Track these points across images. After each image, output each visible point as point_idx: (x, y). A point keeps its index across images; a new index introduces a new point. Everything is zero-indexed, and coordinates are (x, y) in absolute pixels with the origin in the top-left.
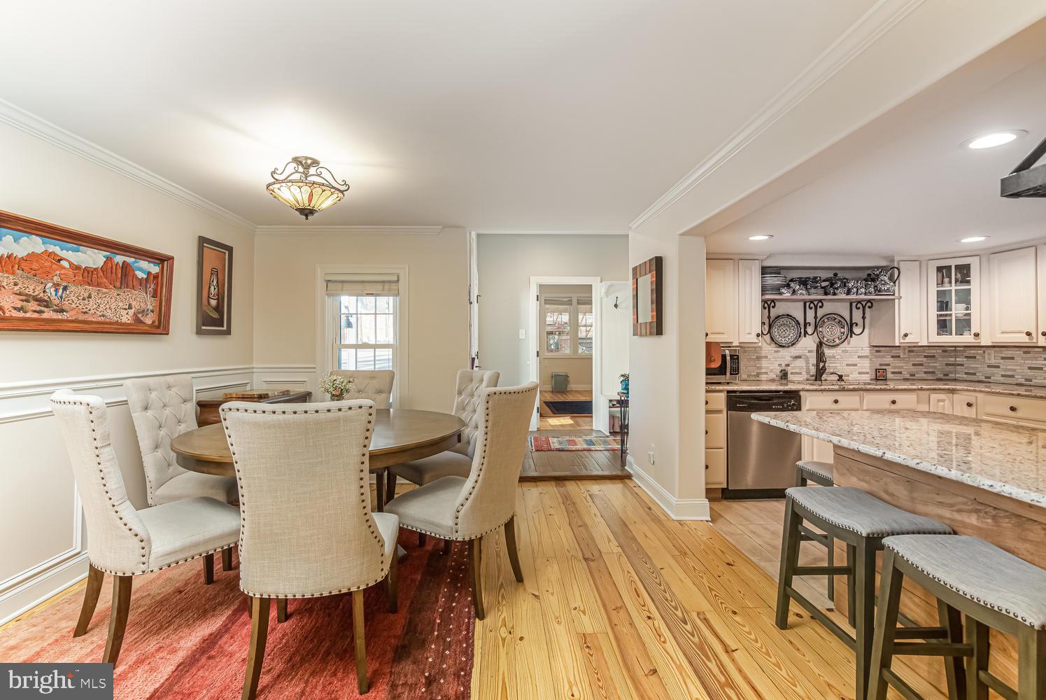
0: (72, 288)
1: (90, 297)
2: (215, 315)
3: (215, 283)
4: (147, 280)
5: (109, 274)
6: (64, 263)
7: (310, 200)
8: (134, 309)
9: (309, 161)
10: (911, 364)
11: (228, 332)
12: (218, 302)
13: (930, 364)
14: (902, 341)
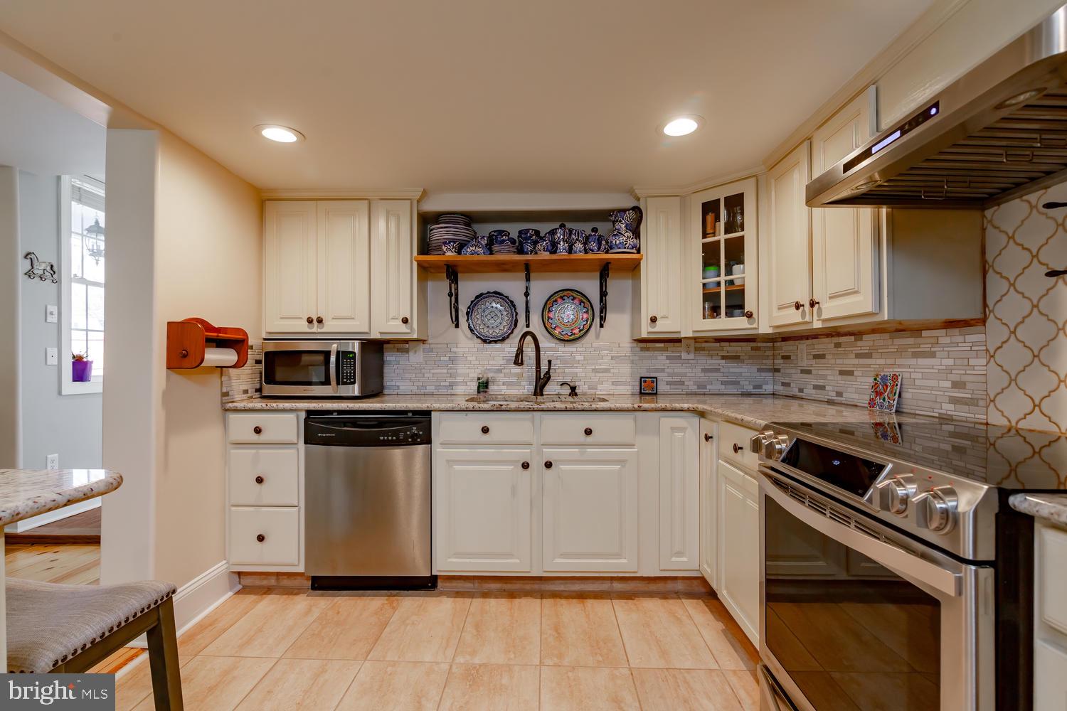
10: (699, 369)
13: (731, 370)
14: (651, 330)
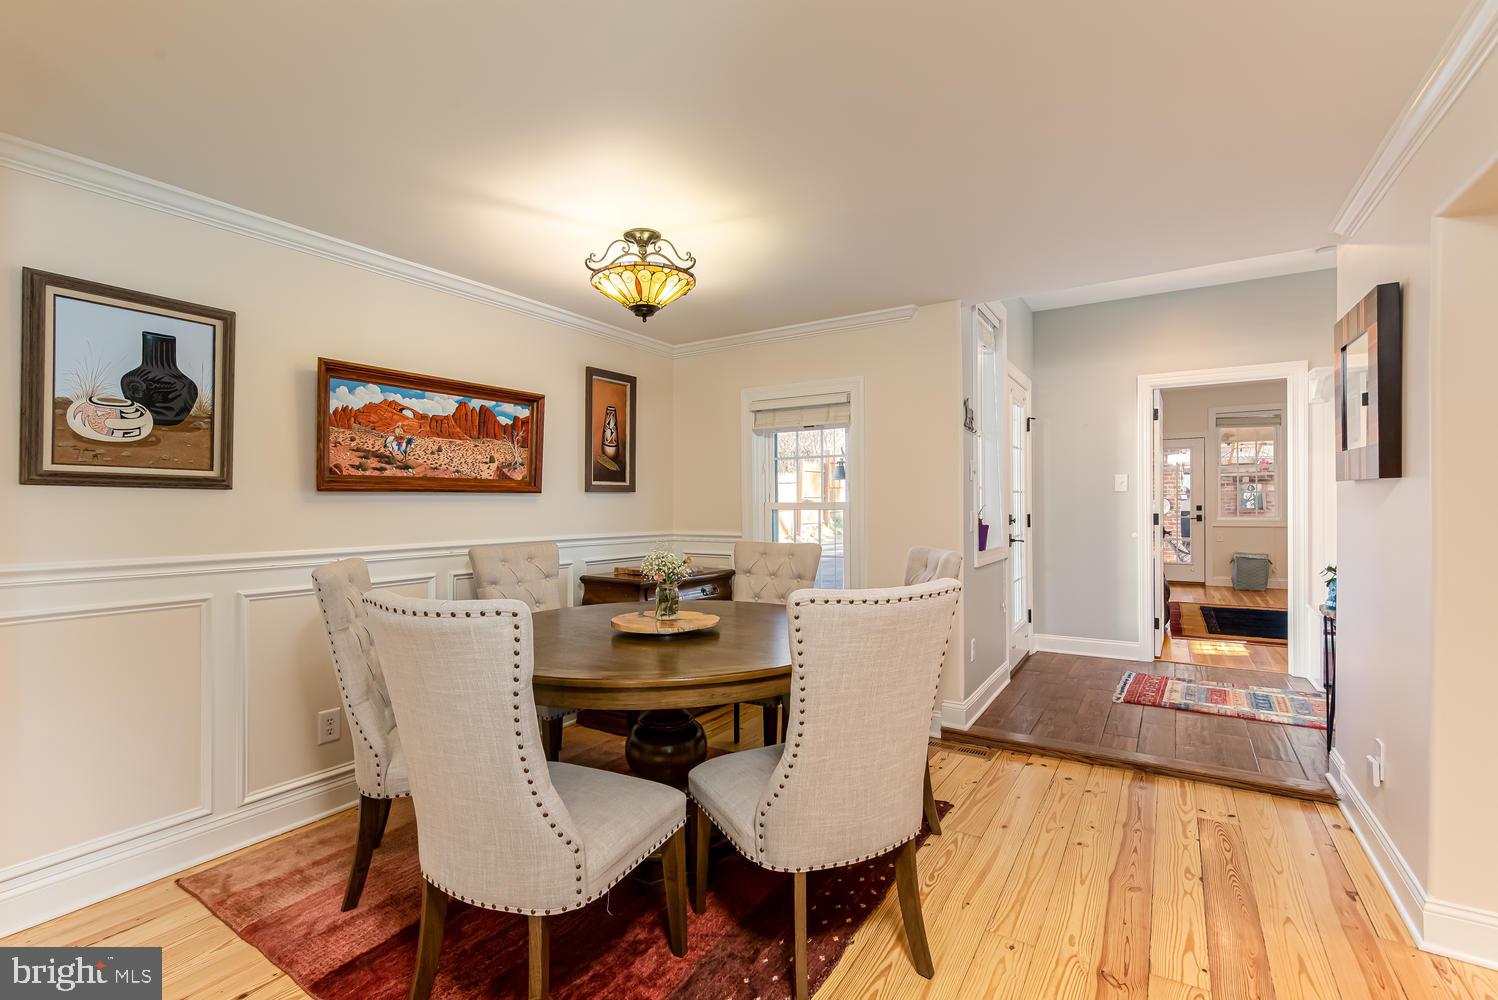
0: (418, 441)
1: (440, 450)
2: (614, 467)
3: (612, 425)
4: (513, 426)
5: (463, 423)
6: (407, 413)
7: (640, 292)
8: (497, 462)
9: (646, 236)
11: (632, 488)
12: (618, 451)
